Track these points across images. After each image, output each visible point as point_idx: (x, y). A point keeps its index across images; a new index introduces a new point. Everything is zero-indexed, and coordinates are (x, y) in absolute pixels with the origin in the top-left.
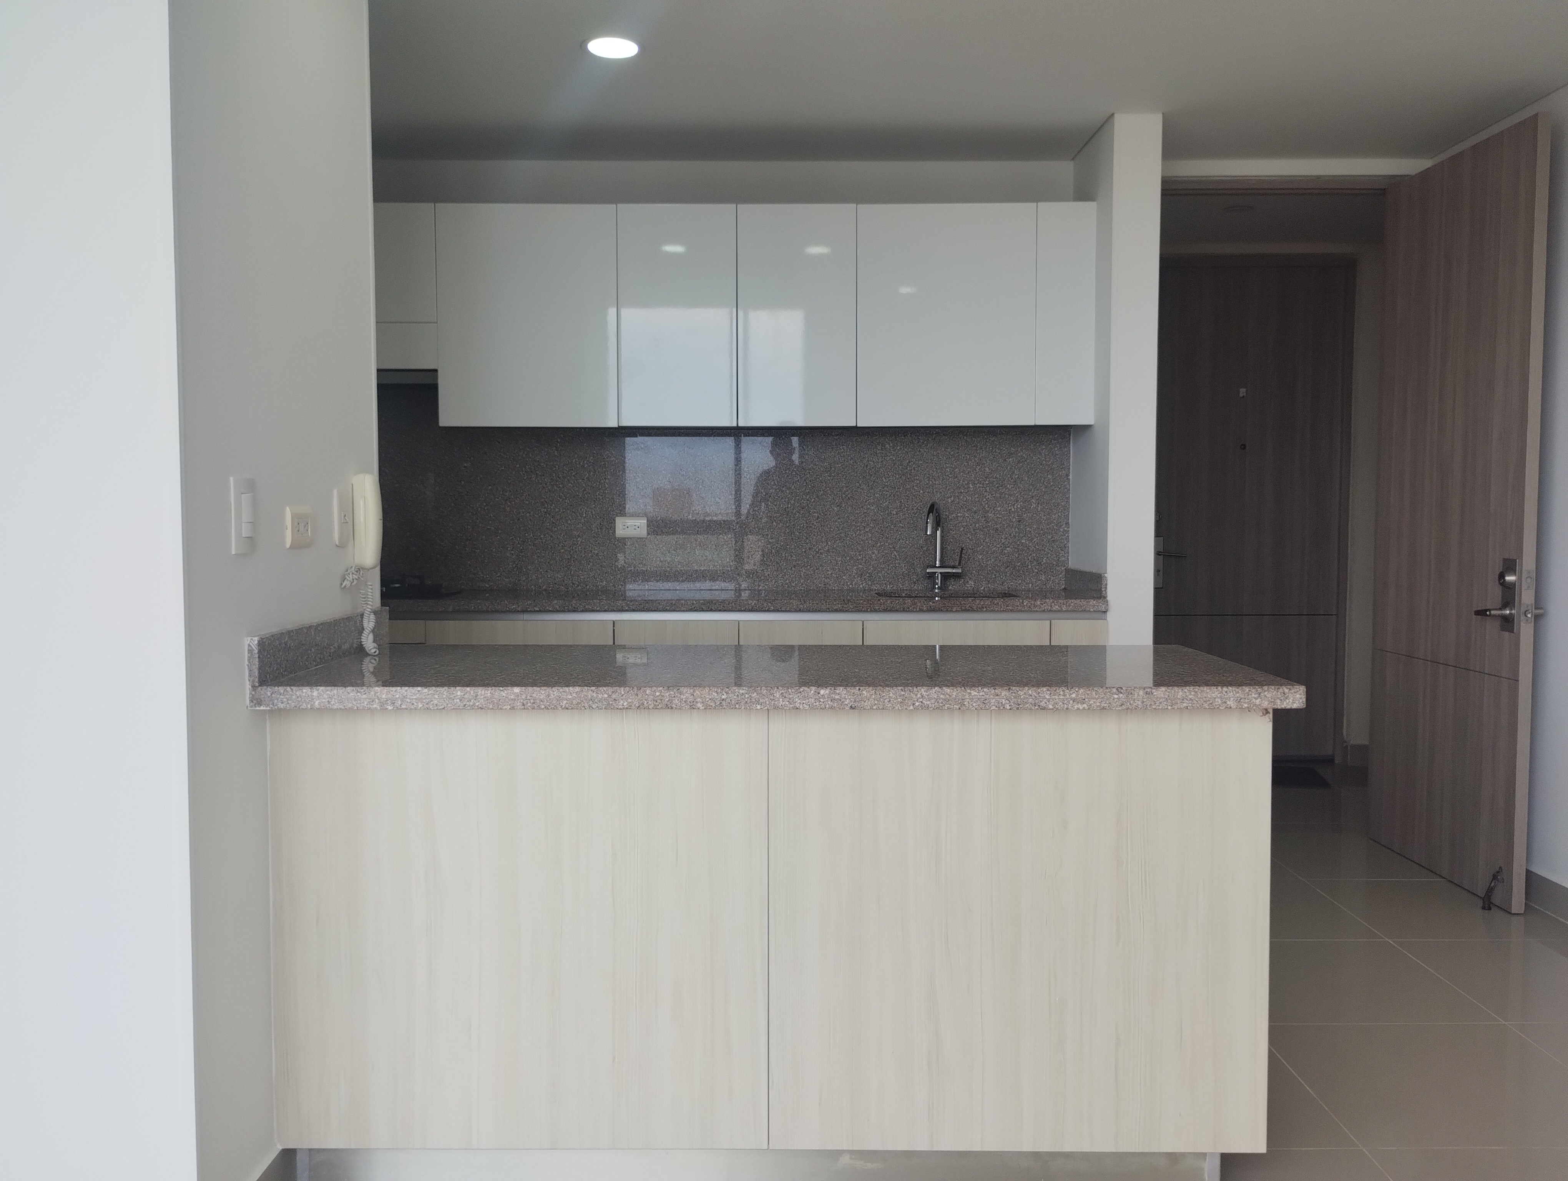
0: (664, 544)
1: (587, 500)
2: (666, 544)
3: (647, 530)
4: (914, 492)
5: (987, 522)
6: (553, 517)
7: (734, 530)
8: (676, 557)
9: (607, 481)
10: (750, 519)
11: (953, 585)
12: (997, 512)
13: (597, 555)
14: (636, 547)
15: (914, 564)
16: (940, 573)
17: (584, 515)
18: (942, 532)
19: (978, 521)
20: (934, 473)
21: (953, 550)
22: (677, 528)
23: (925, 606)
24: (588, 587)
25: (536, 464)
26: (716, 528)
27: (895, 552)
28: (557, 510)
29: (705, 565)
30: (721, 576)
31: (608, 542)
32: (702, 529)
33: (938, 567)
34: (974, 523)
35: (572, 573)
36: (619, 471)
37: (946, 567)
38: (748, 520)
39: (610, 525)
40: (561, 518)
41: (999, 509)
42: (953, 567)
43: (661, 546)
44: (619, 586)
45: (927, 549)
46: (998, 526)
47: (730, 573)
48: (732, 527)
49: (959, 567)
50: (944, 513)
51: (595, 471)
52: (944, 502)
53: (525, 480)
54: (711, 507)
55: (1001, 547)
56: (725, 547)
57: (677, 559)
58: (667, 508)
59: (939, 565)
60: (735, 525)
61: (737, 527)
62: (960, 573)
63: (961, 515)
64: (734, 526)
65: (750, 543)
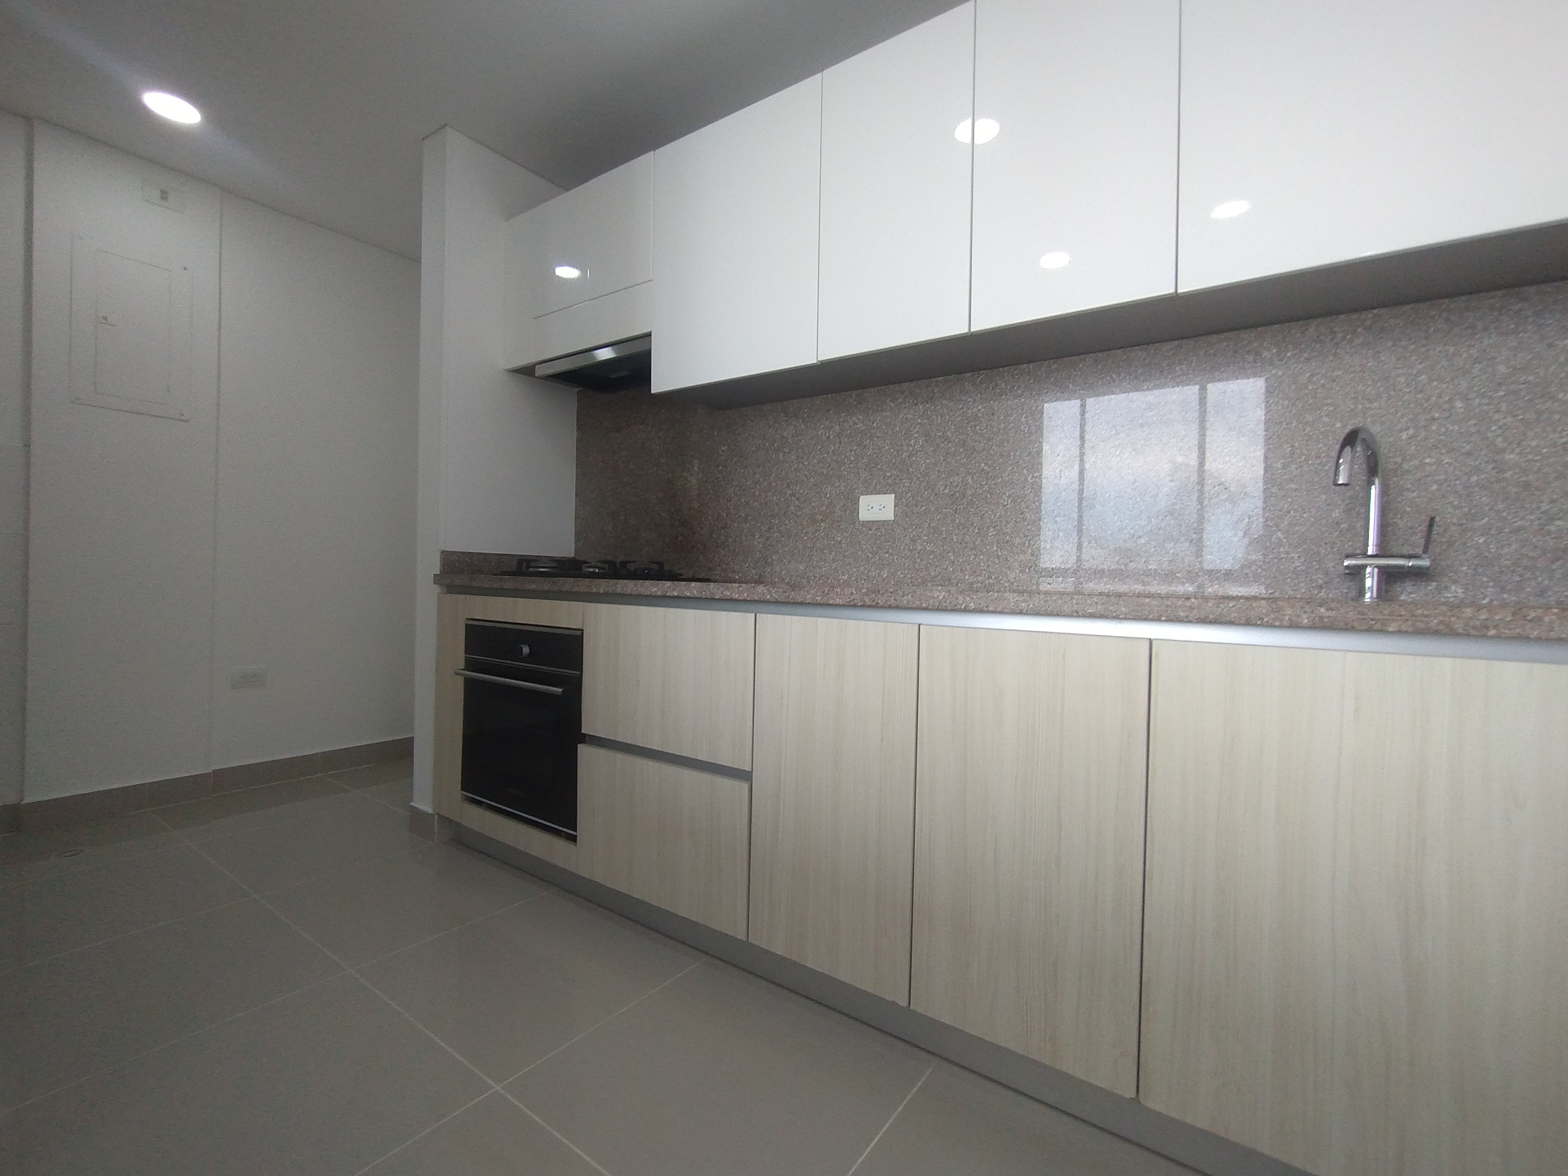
0: (914, 527)
1: (831, 477)
2: (916, 527)
3: (895, 510)
4: (1322, 428)
5: (1503, 471)
6: (798, 499)
7: (1005, 505)
8: (929, 544)
9: (853, 453)
10: (1028, 489)
11: (1411, 593)
12: (1528, 450)
13: (840, 542)
14: (881, 533)
15: (1319, 554)
16: (1376, 567)
17: (828, 496)
18: (1384, 493)
19: (1477, 470)
20: (1368, 390)
21: (1411, 528)
22: (930, 507)
23: (1304, 616)
24: (829, 581)
25: (784, 440)
26: (980, 504)
27: (1279, 533)
28: (802, 491)
29: (964, 555)
30: (985, 570)
31: (852, 526)
32: (962, 507)
33: (1371, 556)
34: (1466, 474)
35: (814, 563)
36: (866, 439)
37: (1392, 557)
38: (1024, 491)
39: (855, 505)
40: (805, 501)
41: (1534, 443)
42: (1410, 557)
43: (910, 531)
44: (861, 580)
45: (1350, 525)
46: (1531, 477)
47: (997, 566)
48: (1002, 501)
49: (1424, 556)
50: (1392, 460)
51: (840, 443)
52: (1391, 439)
53: (773, 459)
54: (974, 477)
55: (1539, 519)
56: (991, 530)
57: (929, 546)
58: (919, 481)
59: (1375, 553)
60: (1006, 499)
61: (1009, 501)
62: (1428, 568)
63: (1433, 460)
64: (1004, 500)
65: (1026, 523)
